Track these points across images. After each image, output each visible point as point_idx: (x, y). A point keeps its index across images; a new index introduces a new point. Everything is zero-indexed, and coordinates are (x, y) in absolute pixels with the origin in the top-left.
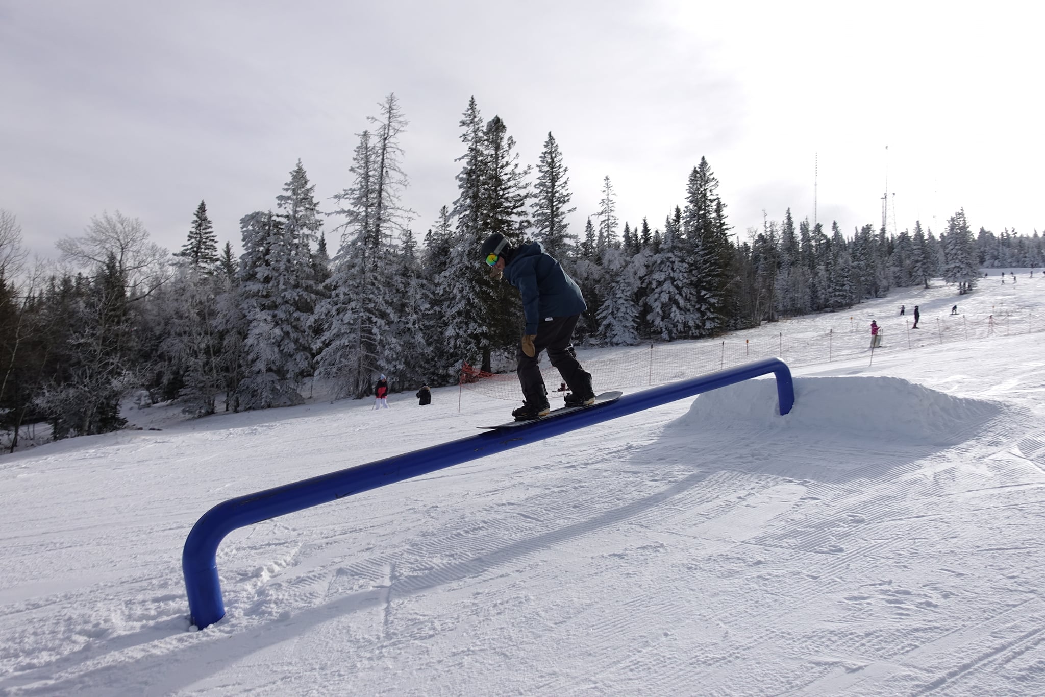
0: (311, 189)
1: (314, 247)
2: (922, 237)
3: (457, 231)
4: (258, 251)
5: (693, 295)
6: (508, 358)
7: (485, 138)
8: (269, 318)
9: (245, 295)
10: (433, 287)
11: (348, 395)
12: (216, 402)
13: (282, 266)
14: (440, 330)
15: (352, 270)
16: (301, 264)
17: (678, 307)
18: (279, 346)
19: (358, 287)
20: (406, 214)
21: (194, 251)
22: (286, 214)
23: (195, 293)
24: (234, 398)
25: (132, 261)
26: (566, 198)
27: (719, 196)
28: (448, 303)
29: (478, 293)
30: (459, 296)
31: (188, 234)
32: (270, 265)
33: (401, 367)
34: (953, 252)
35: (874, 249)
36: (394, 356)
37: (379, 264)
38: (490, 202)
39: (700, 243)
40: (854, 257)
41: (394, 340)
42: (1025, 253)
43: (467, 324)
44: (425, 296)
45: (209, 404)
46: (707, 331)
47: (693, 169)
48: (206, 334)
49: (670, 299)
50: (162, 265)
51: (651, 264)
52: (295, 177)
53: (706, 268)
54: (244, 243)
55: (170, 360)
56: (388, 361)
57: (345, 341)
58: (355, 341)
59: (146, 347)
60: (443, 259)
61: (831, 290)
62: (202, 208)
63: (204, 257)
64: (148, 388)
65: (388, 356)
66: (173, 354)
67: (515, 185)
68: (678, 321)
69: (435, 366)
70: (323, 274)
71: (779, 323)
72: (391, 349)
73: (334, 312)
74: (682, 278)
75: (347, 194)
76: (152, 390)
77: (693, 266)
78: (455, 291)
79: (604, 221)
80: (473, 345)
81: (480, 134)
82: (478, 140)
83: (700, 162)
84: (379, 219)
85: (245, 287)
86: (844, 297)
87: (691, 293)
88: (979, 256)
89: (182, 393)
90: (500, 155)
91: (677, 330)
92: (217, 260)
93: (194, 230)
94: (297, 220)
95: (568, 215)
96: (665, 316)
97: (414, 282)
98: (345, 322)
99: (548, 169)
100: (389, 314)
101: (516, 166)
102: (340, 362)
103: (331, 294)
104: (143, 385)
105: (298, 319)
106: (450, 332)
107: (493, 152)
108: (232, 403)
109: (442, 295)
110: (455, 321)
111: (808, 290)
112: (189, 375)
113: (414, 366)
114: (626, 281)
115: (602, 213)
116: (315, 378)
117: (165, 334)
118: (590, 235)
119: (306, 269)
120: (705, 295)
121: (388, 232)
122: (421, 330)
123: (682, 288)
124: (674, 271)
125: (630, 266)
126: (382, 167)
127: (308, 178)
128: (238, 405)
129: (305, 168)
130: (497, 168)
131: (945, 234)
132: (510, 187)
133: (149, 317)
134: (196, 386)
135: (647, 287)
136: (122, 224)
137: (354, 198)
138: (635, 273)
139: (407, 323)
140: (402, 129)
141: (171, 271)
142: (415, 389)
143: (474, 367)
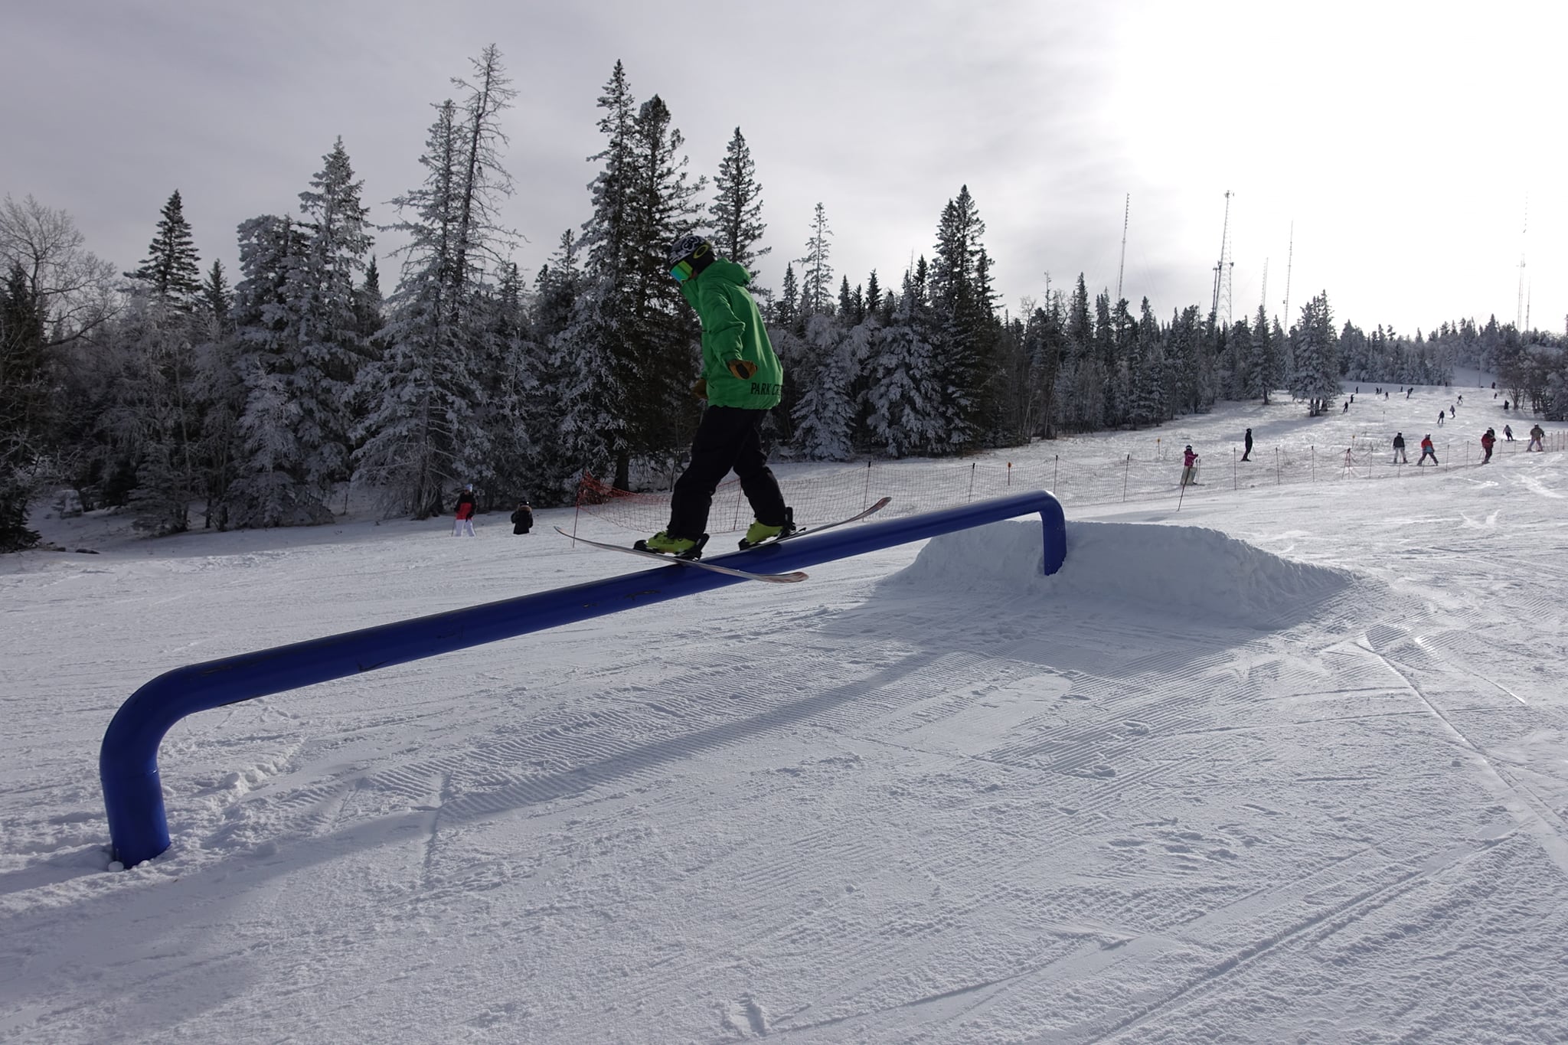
0: (357, 186)
1: (358, 279)
2: (1266, 329)
3: (587, 270)
4: (267, 278)
5: (936, 392)
6: (655, 470)
7: (637, 128)
8: (281, 386)
9: (243, 347)
10: (544, 355)
11: (404, 513)
12: (189, 514)
13: (305, 305)
14: (552, 420)
15: (418, 319)
16: (335, 304)
17: (914, 408)
18: (296, 431)
19: (427, 346)
20: (506, 238)
21: (160, 271)
22: (313, 222)
23: (159, 338)
24: (219, 508)
25: (54, 281)
26: (757, 232)
27: (984, 248)
28: (568, 380)
29: (614, 368)
30: (584, 370)
31: (151, 242)
32: (284, 302)
33: (488, 474)
34: (1306, 354)
35: (1198, 342)
36: (480, 457)
37: (461, 312)
38: (640, 229)
39: (950, 315)
40: (1169, 352)
41: (480, 432)
42: (1402, 364)
43: (595, 414)
44: (532, 368)
45: (179, 516)
46: (953, 447)
47: (948, 203)
48: (176, 404)
49: (902, 395)
50: (104, 290)
51: (877, 343)
52: (330, 165)
53: (957, 353)
54: (243, 264)
55: (115, 442)
56: (470, 464)
57: (402, 429)
58: (418, 431)
59: (76, 419)
60: (562, 311)
61: (1133, 397)
62: (175, 203)
63: (178, 283)
64: (77, 486)
65: (469, 456)
66: (119, 434)
67: (680, 206)
68: (911, 429)
69: (542, 475)
70: (372, 323)
71: (1057, 441)
72: (474, 445)
73: (386, 383)
74: (921, 365)
75: (414, 199)
76: (84, 489)
77: (939, 349)
78: (578, 363)
79: (812, 272)
80: (602, 447)
81: (630, 122)
82: (626, 131)
83: (959, 193)
84: (464, 241)
85: (243, 334)
86: (1151, 409)
87: (933, 389)
88: (1341, 363)
89: (134, 497)
90: (659, 157)
91: (910, 443)
92: (199, 288)
93: (160, 237)
94: (332, 233)
95: (758, 258)
96: (894, 421)
97: (515, 344)
98: (404, 400)
99: (732, 184)
100: (473, 392)
101: (684, 175)
102: (394, 461)
103: (382, 355)
104: (68, 480)
105: (328, 391)
106: (568, 425)
107: (649, 152)
108: (216, 516)
109: (559, 367)
110: (576, 409)
111: (1101, 395)
112: (145, 469)
113: (510, 474)
114: (840, 364)
115: (809, 259)
116: (352, 485)
117: (107, 402)
118: (790, 291)
119: (345, 313)
120: (954, 393)
121: (478, 264)
122: (523, 419)
123: (921, 380)
124: (910, 355)
125: (846, 342)
126: (473, 161)
127: (352, 168)
128: (226, 520)
129: (347, 152)
130: (653, 176)
131: (1298, 328)
132: (671, 209)
133: (80, 372)
134: (157, 486)
135: (870, 376)
136: (38, 219)
137: (425, 207)
138: (854, 354)
139: (502, 407)
140: (506, 102)
141: (120, 300)
142: (509, 509)
143: (602, 480)
